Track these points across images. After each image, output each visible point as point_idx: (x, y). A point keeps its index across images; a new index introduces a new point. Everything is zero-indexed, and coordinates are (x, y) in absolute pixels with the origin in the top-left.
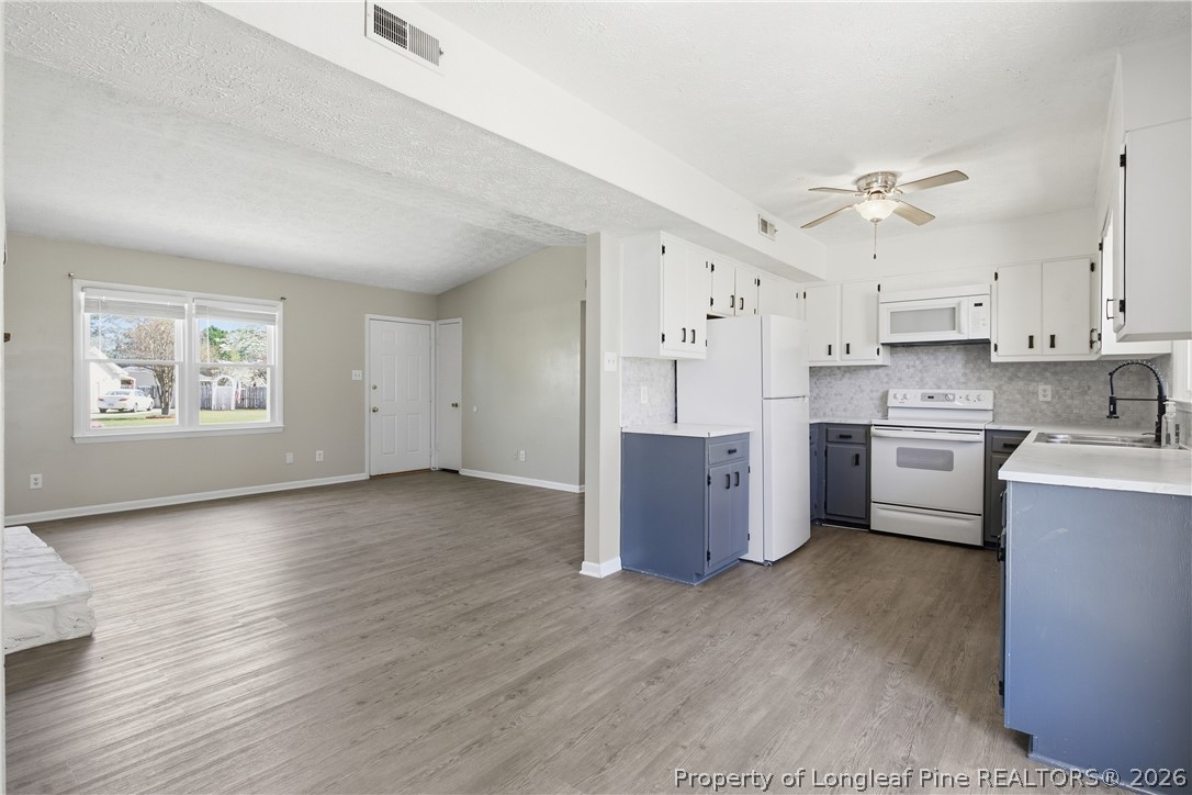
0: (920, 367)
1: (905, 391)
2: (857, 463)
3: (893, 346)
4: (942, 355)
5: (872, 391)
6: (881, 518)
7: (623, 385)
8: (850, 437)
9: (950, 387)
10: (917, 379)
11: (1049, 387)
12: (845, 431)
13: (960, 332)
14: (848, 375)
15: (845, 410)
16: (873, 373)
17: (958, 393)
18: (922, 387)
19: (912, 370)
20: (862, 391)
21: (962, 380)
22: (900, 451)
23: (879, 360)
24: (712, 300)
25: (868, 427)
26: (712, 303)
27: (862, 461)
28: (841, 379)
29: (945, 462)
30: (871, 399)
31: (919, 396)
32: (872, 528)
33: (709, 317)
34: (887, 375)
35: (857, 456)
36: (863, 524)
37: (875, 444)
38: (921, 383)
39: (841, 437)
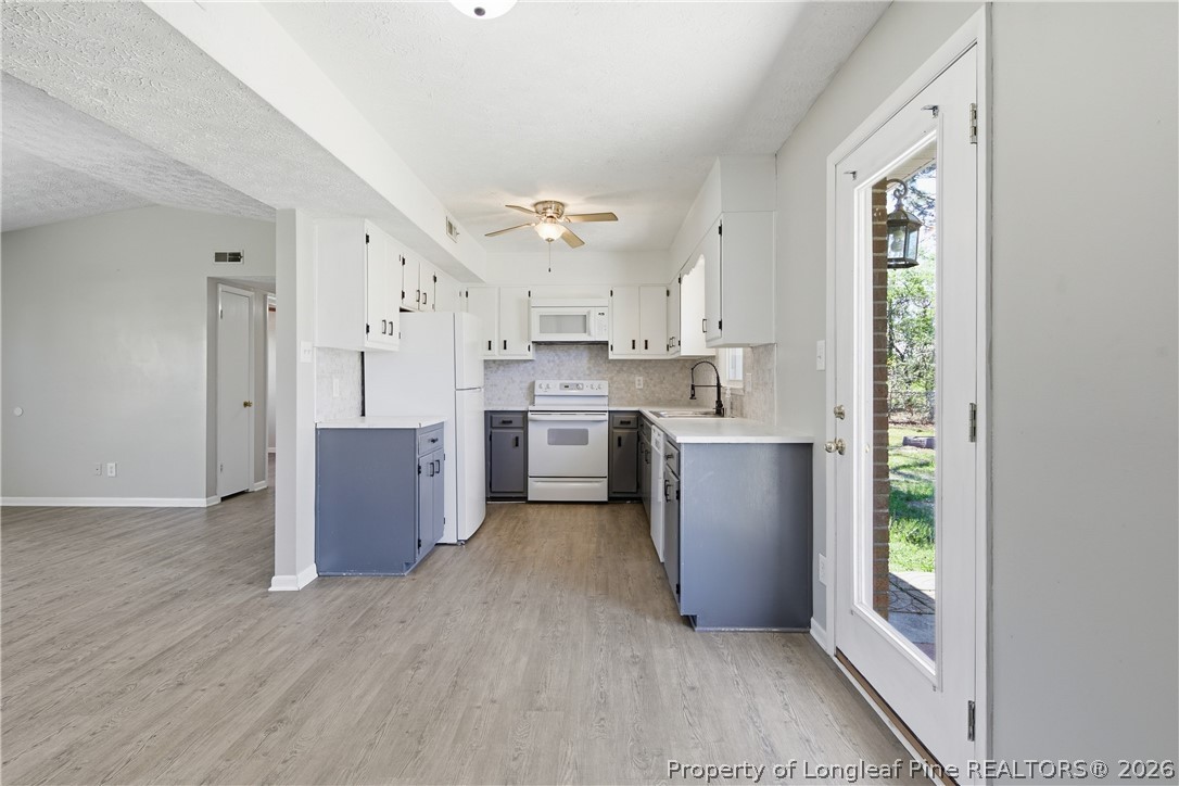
0: (558, 362)
1: (547, 382)
2: (517, 445)
3: (537, 344)
4: (573, 351)
5: (521, 382)
6: (536, 490)
7: (318, 378)
8: (511, 422)
9: (579, 379)
10: (556, 372)
11: (641, 378)
12: (507, 417)
13: (590, 334)
14: (501, 368)
15: (499, 399)
16: (523, 366)
17: (586, 383)
18: (559, 379)
19: (552, 364)
20: (513, 382)
21: (587, 372)
22: (551, 432)
23: (530, 355)
24: (403, 293)
25: (526, 412)
26: (403, 296)
27: (521, 443)
28: (496, 372)
29: (580, 438)
30: (521, 389)
31: (558, 386)
32: (529, 499)
33: (402, 310)
34: (533, 368)
35: (517, 439)
36: (522, 498)
37: (531, 427)
38: (559, 376)
39: (504, 422)
